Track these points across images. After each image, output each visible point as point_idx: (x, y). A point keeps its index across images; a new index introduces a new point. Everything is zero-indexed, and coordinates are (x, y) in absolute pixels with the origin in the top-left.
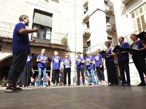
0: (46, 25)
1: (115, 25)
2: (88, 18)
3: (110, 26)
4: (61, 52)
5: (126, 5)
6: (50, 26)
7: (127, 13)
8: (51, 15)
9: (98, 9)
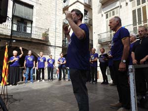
0: (27, 18)
1: (92, 20)
2: (68, 8)
3: (87, 20)
4: (42, 46)
5: (103, 5)
6: (31, 19)
7: (103, 13)
8: (31, 7)
9: (78, 1)
